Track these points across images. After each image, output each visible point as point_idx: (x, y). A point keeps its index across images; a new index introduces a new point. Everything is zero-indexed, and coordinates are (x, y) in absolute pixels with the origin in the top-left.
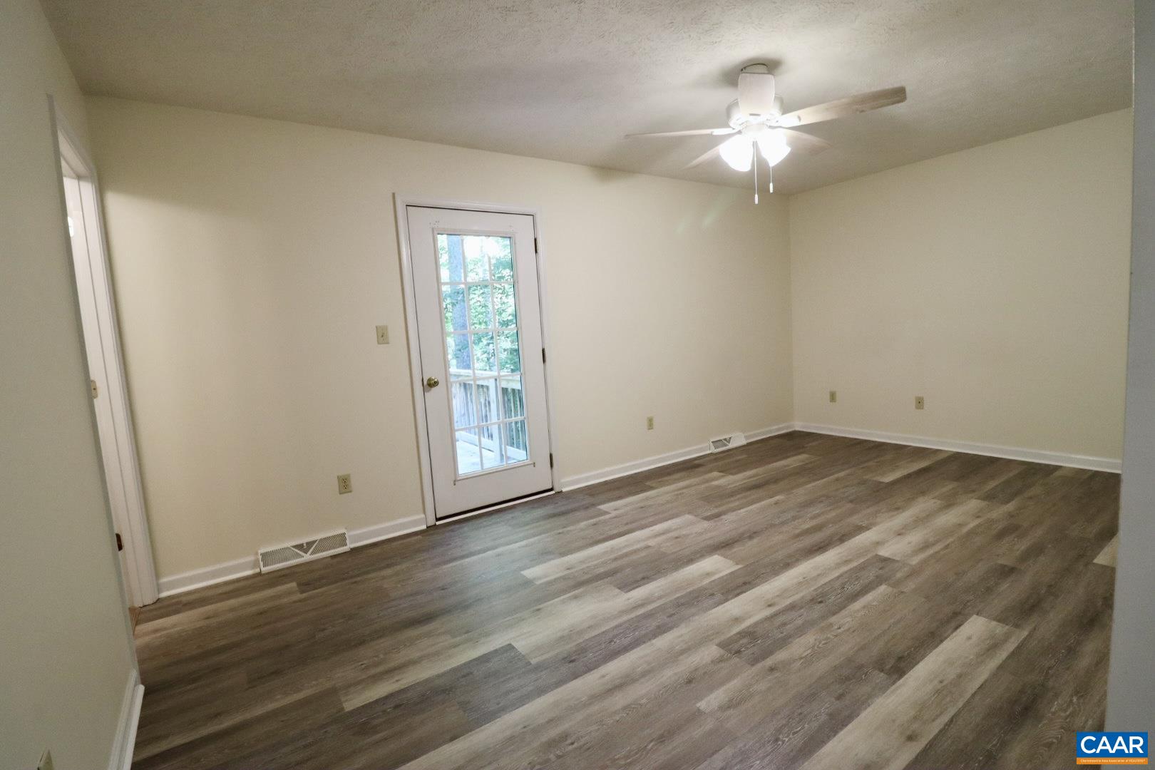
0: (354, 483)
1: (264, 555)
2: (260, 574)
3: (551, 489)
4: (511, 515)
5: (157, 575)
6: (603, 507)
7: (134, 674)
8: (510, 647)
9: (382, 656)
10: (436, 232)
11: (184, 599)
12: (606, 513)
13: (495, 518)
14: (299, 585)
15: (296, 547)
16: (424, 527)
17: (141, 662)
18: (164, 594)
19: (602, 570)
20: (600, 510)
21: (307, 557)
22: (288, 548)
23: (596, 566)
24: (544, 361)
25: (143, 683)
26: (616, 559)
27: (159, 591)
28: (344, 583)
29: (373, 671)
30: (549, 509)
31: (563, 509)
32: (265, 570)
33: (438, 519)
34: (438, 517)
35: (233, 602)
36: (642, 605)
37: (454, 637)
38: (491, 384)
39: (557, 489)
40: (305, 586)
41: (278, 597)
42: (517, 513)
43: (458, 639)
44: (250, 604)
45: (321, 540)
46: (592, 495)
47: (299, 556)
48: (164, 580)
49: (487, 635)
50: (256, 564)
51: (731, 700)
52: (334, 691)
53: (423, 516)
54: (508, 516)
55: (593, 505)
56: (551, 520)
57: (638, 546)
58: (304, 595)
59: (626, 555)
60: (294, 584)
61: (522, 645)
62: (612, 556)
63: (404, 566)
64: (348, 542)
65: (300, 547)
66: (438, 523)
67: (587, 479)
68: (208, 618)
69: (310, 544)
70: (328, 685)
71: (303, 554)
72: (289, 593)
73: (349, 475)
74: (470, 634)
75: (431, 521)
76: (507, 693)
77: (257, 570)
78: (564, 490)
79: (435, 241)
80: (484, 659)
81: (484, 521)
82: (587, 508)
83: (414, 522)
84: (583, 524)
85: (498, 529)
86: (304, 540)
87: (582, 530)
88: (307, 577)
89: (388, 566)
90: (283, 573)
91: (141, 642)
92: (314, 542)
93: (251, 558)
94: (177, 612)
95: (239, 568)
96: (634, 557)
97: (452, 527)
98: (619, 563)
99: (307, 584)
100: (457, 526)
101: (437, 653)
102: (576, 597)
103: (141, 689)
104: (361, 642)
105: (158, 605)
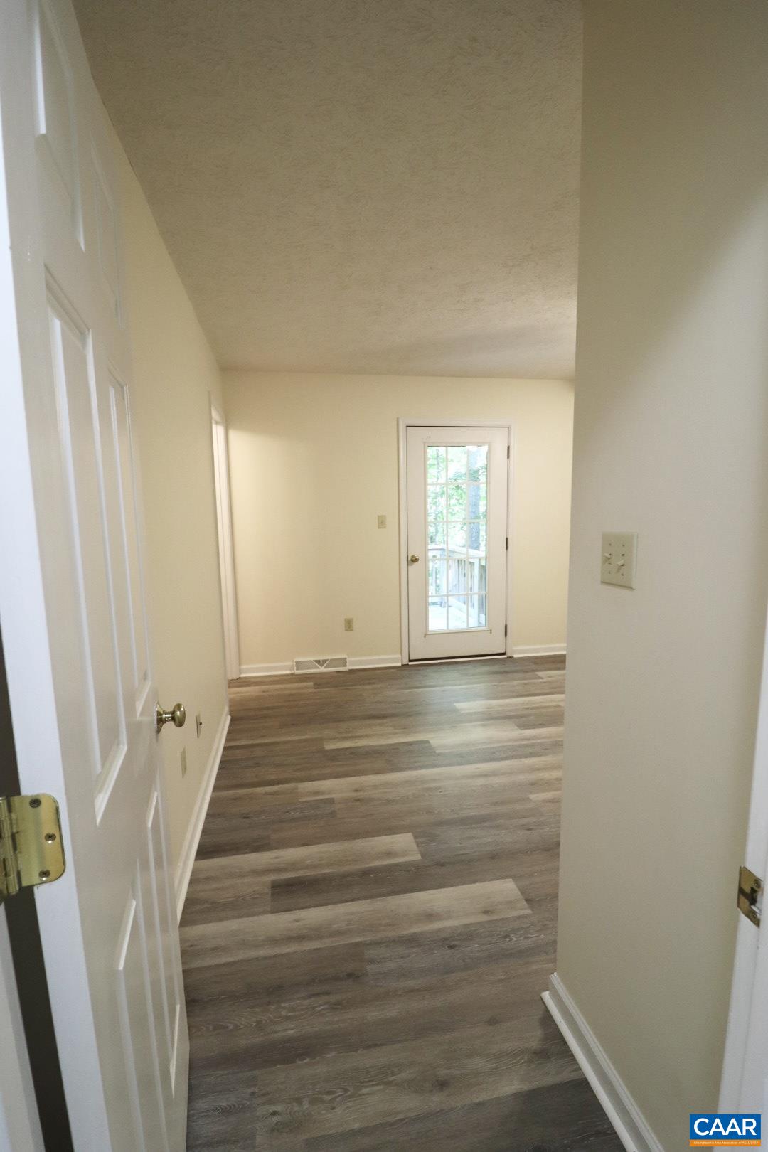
0: (355, 625)
1: (297, 662)
2: (293, 674)
3: (504, 654)
4: (464, 667)
5: (240, 665)
6: (540, 674)
7: (227, 709)
8: (427, 742)
9: (351, 729)
10: (426, 446)
11: (253, 680)
12: (540, 678)
13: (451, 667)
14: (315, 684)
15: (316, 661)
16: (400, 664)
17: (230, 706)
18: (243, 675)
19: (512, 714)
20: (537, 675)
21: (322, 669)
22: (311, 661)
23: (510, 711)
24: (507, 548)
25: (230, 715)
26: (527, 709)
27: (241, 673)
28: (342, 688)
29: (345, 735)
30: (497, 668)
31: (507, 669)
32: (297, 672)
33: (410, 661)
34: (411, 659)
35: (277, 686)
36: (529, 739)
37: (395, 729)
38: (476, 562)
39: (509, 654)
40: (317, 685)
41: (302, 688)
42: (469, 667)
43: (397, 731)
44: (285, 689)
45: (331, 660)
46: (536, 663)
47: (316, 667)
48: (243, 667)
49: (416, 732)
50: (292, 668)
51: (554, 799)
52: (321, 739)
53: (399, 656)
54: (461, 667)
55: (533, 671)
56: (495, 675)
57: (551, 704)
58: (315, 690)
59: (538, 708)
60: (312, 683)
61: (434, 742)
62: (526, 707)
63: (379, 686)
64: (347, 664)
65: (318, 662)
66: (411, 663)
67: (536, 651)
68: (264, 692)
69: (325, 661)
70: (320, 736)
71: (319, 666)
72: (307, 687)
73: (352, 619)
74: (406, 729)
75: (406, 661)
76: (416, 762)
77: (292, 672)
78: (515, 656)
79: (425, 452)
80: (410, 744)
81: (445, 668)
82: (527, 672)
83: (393, 659)
84: (515, 683)
85: (452, 674)
86: (321, 658)
87: (514, 686)
88: (320, 681)
89: (369, 684)
90: (308, 676)
91: (232, 696)
92: (327, 660)
93: (289, 663)
94: (249, 686)
95: (283, 668)
96: (543, 710)
97: (419, 668)
98: (530, 712)
99: (319, 685)
100: (423, 668)
101: (382, 735)
102: (484, 725)
103: (229, 718)
104: (341, 720)
105: (240, 681)
